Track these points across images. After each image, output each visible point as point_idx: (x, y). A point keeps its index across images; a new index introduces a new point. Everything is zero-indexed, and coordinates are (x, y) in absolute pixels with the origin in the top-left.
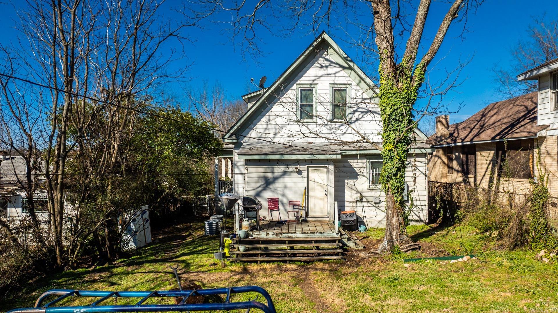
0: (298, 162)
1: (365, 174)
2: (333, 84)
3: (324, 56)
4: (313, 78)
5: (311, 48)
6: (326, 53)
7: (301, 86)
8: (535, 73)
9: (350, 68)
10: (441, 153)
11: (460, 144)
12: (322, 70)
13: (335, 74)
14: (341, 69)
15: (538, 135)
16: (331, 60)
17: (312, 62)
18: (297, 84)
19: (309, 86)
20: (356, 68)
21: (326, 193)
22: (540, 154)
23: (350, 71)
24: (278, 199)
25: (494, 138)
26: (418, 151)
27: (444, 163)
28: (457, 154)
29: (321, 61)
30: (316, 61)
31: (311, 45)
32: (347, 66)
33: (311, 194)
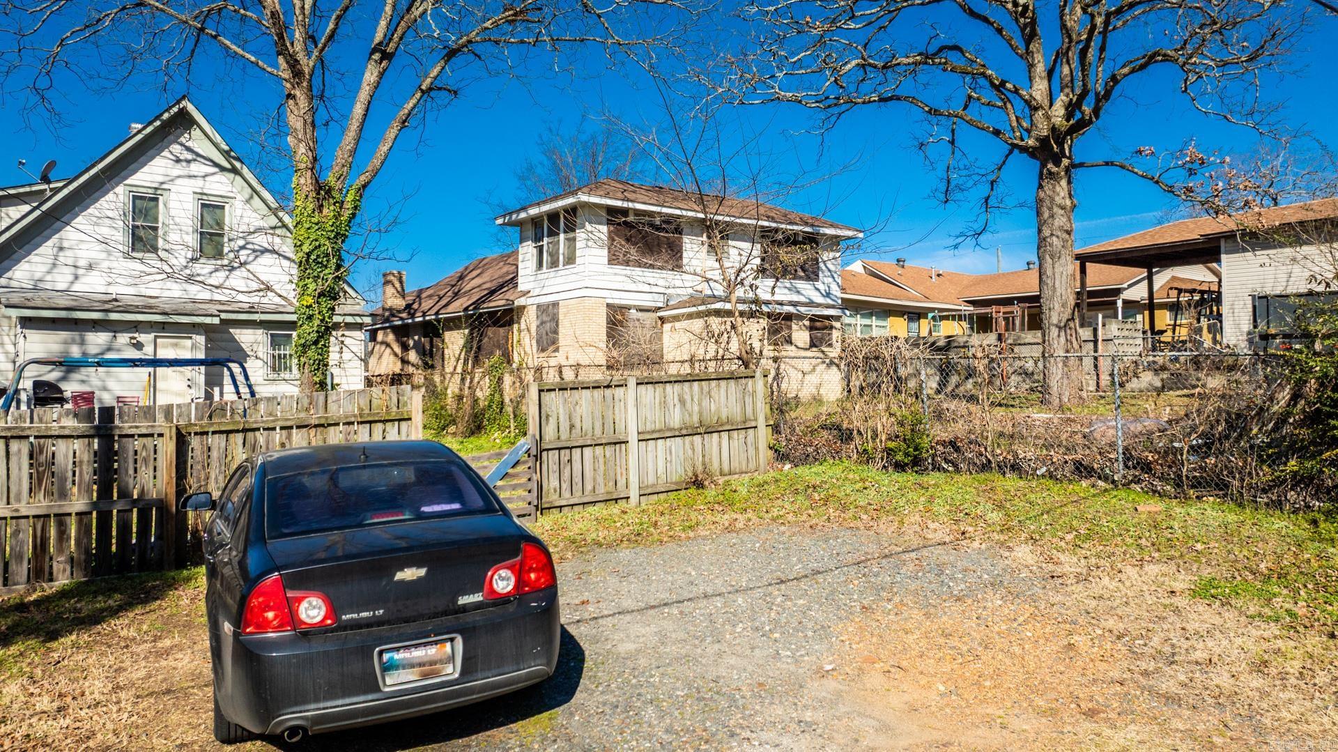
0: (136, 326)
1: (260, 355)
2: (202, 194)
3: (182, 140)
4: (161, 179)
5: (158, 123)
6: (186, 135)
7: (134, 189)
8: (514, 217)
9: (234, 171)
10: (391, 337)
11: (421, 319)
12: (178, 166)
13: (204, 177)
14: (216, 170)
15: (516, 303)
16: (196, 149)
17: (157, 147)
18: (125, 185)
19: (150, 191)
20: (245, 171)
21: (189, 383)
22: (520, 331)
23: (231, 176)
24: (93, 393)
25: (466, 309)
26: (349, 319)
27: (396, 355)
28: (416, 338)
29: (176, 148)
30: (168, 147)
31: (157, 118)
32: (229, 166)
33: (159, 385)
